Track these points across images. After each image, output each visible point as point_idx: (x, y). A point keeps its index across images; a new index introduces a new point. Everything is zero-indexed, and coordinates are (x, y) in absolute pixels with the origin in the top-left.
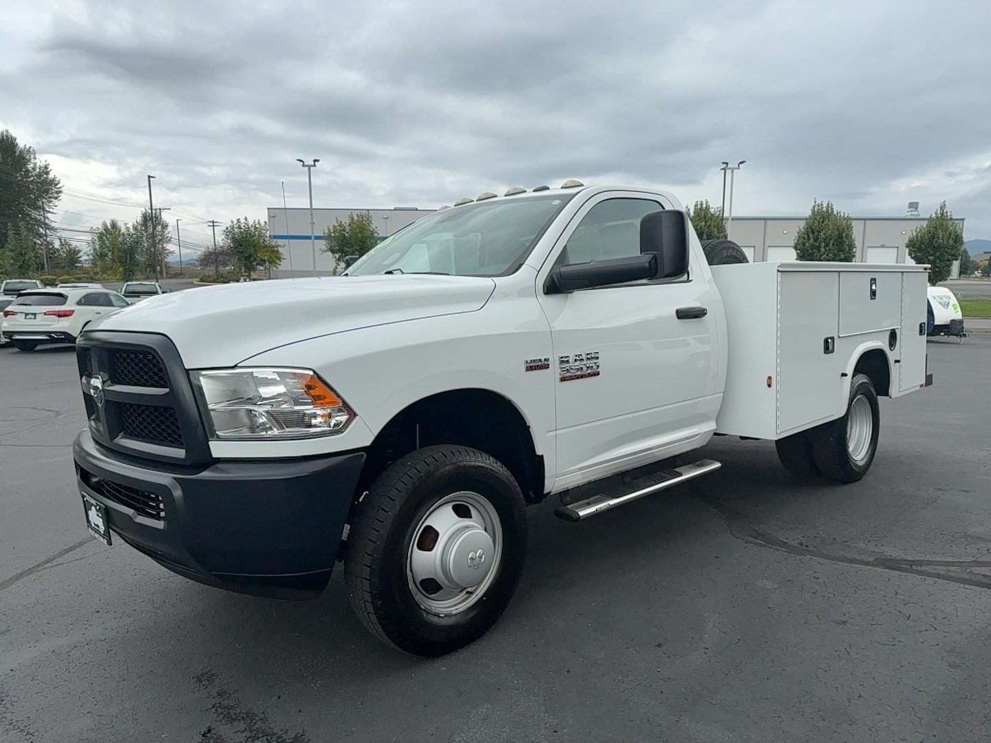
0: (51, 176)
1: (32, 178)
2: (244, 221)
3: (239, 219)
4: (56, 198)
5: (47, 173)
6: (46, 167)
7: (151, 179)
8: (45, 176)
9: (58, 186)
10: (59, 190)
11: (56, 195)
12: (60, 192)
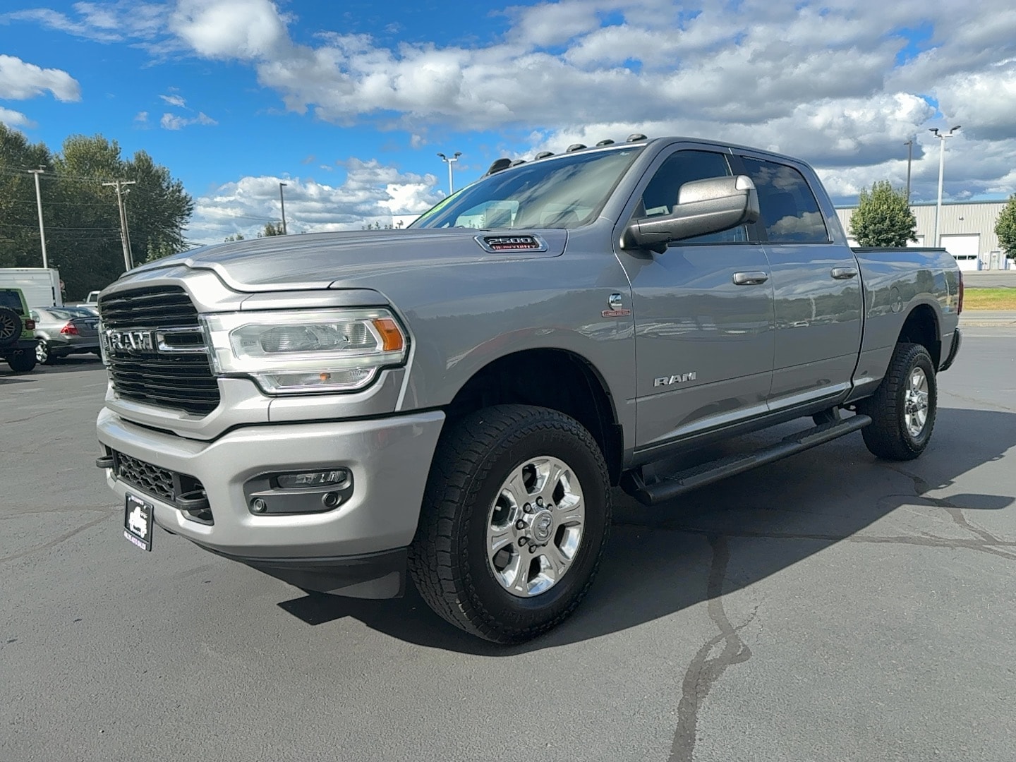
0: (183, 193)
1: (166, 197)
2: (376, 227)
3: (370, 225)
4: (188, 215)
5: (180, 191)
6: (178, 185)
7: (283, 187)
8: (178, 194)
9: (189, 204)
10: (190, 207)
11: (188, 213)
12: (191, 209)
